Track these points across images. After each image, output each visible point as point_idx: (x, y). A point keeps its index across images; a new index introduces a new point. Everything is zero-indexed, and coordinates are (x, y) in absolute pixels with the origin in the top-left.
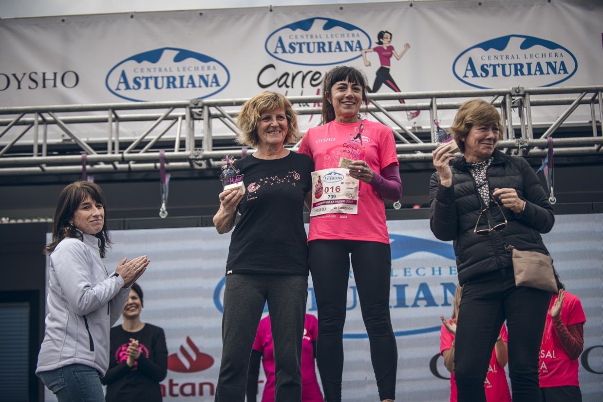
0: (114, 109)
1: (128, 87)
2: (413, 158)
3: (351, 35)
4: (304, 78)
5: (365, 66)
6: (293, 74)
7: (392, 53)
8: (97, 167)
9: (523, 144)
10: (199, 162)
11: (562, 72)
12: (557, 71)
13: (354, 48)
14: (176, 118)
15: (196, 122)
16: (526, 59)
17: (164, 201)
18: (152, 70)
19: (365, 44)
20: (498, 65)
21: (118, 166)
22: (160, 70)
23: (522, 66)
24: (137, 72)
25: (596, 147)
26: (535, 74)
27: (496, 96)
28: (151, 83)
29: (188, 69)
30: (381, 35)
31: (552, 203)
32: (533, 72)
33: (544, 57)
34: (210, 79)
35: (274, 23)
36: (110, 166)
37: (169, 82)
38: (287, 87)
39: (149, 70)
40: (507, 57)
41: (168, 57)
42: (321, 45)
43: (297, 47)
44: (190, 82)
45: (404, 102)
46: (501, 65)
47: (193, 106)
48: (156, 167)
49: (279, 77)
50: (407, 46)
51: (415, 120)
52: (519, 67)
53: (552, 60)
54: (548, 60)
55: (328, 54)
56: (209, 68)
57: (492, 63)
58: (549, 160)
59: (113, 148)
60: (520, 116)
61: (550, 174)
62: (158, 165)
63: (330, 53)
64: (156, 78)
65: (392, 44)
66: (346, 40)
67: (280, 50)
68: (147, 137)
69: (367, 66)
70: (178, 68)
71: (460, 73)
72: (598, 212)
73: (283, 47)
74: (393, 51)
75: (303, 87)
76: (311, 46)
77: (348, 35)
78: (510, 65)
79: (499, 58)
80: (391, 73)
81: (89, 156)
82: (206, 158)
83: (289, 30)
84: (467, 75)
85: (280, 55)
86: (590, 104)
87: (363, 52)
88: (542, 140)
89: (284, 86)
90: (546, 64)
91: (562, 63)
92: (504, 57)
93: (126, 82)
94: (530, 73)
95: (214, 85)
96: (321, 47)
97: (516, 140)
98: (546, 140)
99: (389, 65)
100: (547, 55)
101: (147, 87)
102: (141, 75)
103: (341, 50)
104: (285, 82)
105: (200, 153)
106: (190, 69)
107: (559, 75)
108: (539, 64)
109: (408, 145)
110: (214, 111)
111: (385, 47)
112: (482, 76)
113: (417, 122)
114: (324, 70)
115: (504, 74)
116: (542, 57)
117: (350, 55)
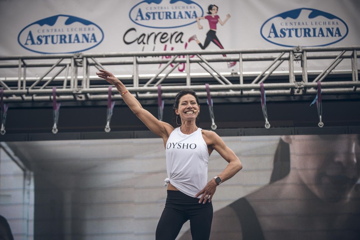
0: (22, 59)
1: (33, 43)
2: (227, 95)
3: (189, 7)
4: (156, 37)
5: (198, 29)
6: (148, 34)
8: (11, 98)
9: (301, 86)
10: (80, 96)
11: (337, 35)
12: (334, 35)
13: (191, 16)
14: (65, 66)
15: (79, 68)
16: (312, 26)
17: (56, 122)
18: (50, 31)
19: (199, 13)
20: (293, 29)
21: (26, 98)
22: (55, 30)
23: (309, 30)
24: (40, 32)
25: (352, 89)
26: (319, 36)
27: (283, 53)
28: (49, 39)
29: (75, 29)
30: (210, 8)
31: (321, 127)
32: (317, 34)
34: (90, 37)
36: (19, 98)
37: (61, 39)
38: (144, 43)
39: (48, 31)
40: (299, 24)
41: (61, 22)
42: (168, 14)
43: (151, 16)
44: (76, 39)
45: (226, 56)
46: (295, 29)
47: (76, 57)
48: (50, 99)
49: (138, 36)
50: (229, 16)
51: (233, 68)
52: (307, 31)
53: (330, 27)
54: (328, 26)
55: (173, 20)
56: (89, 29)
57: (288, 28)
58: (318, 97)
59: (22, 85)
60: (302, 66)
62: (52, 97)
63: (175, 19)
64: (53, 36)
65: (218, 14)
66: (186, 11)
67: (139, 18)
68: (45, 78)
69: (200, 29)
70: (68, 29)
71: (266, 34)
73: (141, 15)
74: (219, 19)
75: (155, 43)
76: (161, 14)
77: (187, 8)
78: (301, 29)
79: (294, 24)
81: (5, 91)
82: (85, 93)
83: (146, 4)
84: (271, 36)
85: (140, 21)
86: (351, 58)
87: (197, 19)
88: (314, 83)
89: (142, 43)
90: (326, 30)
91: (338, 29)
92: (297, 24)
93: (32, 39)
95: (93, 41)
96: (168, 15)
97: (296, 83)
98: (316, 84)
99: (216, 28)
100: (327, 23)
101: (46, 43)
102: (42, 34)
103: (182, 18)
104: (143, 41)
105: (80, 90)
107: (335, 37)
108: (321, 29)
109: (224, 86)
110: (90, 61)
111: (213, 16)
113: (234, 70)
114: (170, 32)
115: (297, 35)
116: (324, 24)
117: (188, 21)
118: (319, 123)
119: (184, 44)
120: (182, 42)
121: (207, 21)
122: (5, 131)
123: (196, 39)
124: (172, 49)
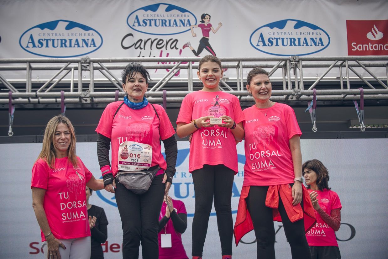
0: (30, 62)
1: (34, 46)
3: (183, 16)
4: (152, 43)
5: (192, 37)
6: (145, 40)
7: (210, 29)
8: (17, 100)
9: (297, 93)
10: (85, 99)
11: (320, 45)
12: (317, 44)
13: (185, 25)
14: (70, 69)
15: (83, 72)
16: (297, 35)
18: (51, 35)
19: (193, 22)
20: (280, 38)
21: (31, 100)
22: (56, 35)
23: (295, 40)
24: (41, 36)
25: (342, 96)
26: (303, 45)
27: (280, 61)
28: (50, 43)
30: (203, 16)
31: (314, 131)
32: (302, 44)
33: (309, 34)
34: (90, 42)
35: (133, 6)
36: (26, 100)
37: (62, 43)
38: (141, 49)
39: (49, 35)
40: (285, 34)
41: (61, 26)
42: (164, 21)
43: (148, 22)
44: (76, 43)
46: (281, 38)
47: (84, 62)
48: (56, 101)
49: (135, 42)
50: (221, 24)
52: (293, 40)
53: (314, 37)
54: (312, 36)
55: (168, 28)
56: (89, 35)
57: (275, 37)
58: (313, 104)
60: (294, 74)
61: (314, 112)
62: (59, 100)
63: (170, 27)
64: (53, 40)
65: (210, 22)
66: (180, 19)
67: (136, 24)
68: (51, 82)
69: (194, 36)
70: (68, 34)
71: (255, 43)
72: (343, 138)
73: (138, 22)
74: (211, 27)
75: (151, 49)
76: (157, 22)
78: (287, 38)
79: (280, 34)
80: (210, 42)
81: (14, 94)
83: (143, 11)
84: (259, 45)
85: (137, 27)
86: (339, 67)
87: (191, 27)
88: (309, 90)
89: (139, 48)
90: (310, 39)
91: (320, 39)
92: (283, 34)
93: (33, 42)
94: (299, 45)
95: (92, 46)
96: (164, 23)
97: (293, 90)
98: (312, 91)
99: (208, 37)
100: (311, 33)
101: (47, 46)
102: (43, 38)
103: (177, 25)
104: (140, 46)
105: (87, 93)
106: (76, 35)
107: (318, 46)
108: (305, 39)
111: (206, 24)
112: (269, 45)
113: (226, 75)
114: (165, 38)
115: (283, 45)
116: (308, 34)
117: (183, 29)
118: (313, 128)
119: (179, 50)
120: (177, 49)
121: (200, 29)
122: (13, 133)
123: (189, 46)
124: (168, 55)
